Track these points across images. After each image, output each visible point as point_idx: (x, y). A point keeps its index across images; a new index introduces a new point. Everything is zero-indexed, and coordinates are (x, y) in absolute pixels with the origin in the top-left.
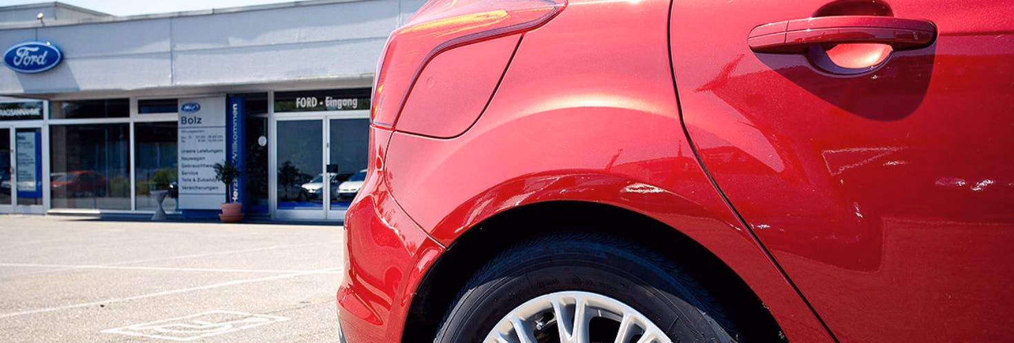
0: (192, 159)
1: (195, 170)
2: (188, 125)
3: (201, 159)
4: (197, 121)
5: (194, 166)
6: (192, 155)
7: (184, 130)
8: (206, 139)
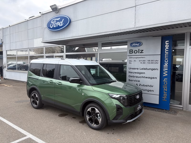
0: (136, 73)
1: (138, 79)
2: (133, 54)
3: (142, 73)
4: (140, 51)
5: (137, 77)
6: (136, 71)
7: (131, 57)
8: (146, 62)
